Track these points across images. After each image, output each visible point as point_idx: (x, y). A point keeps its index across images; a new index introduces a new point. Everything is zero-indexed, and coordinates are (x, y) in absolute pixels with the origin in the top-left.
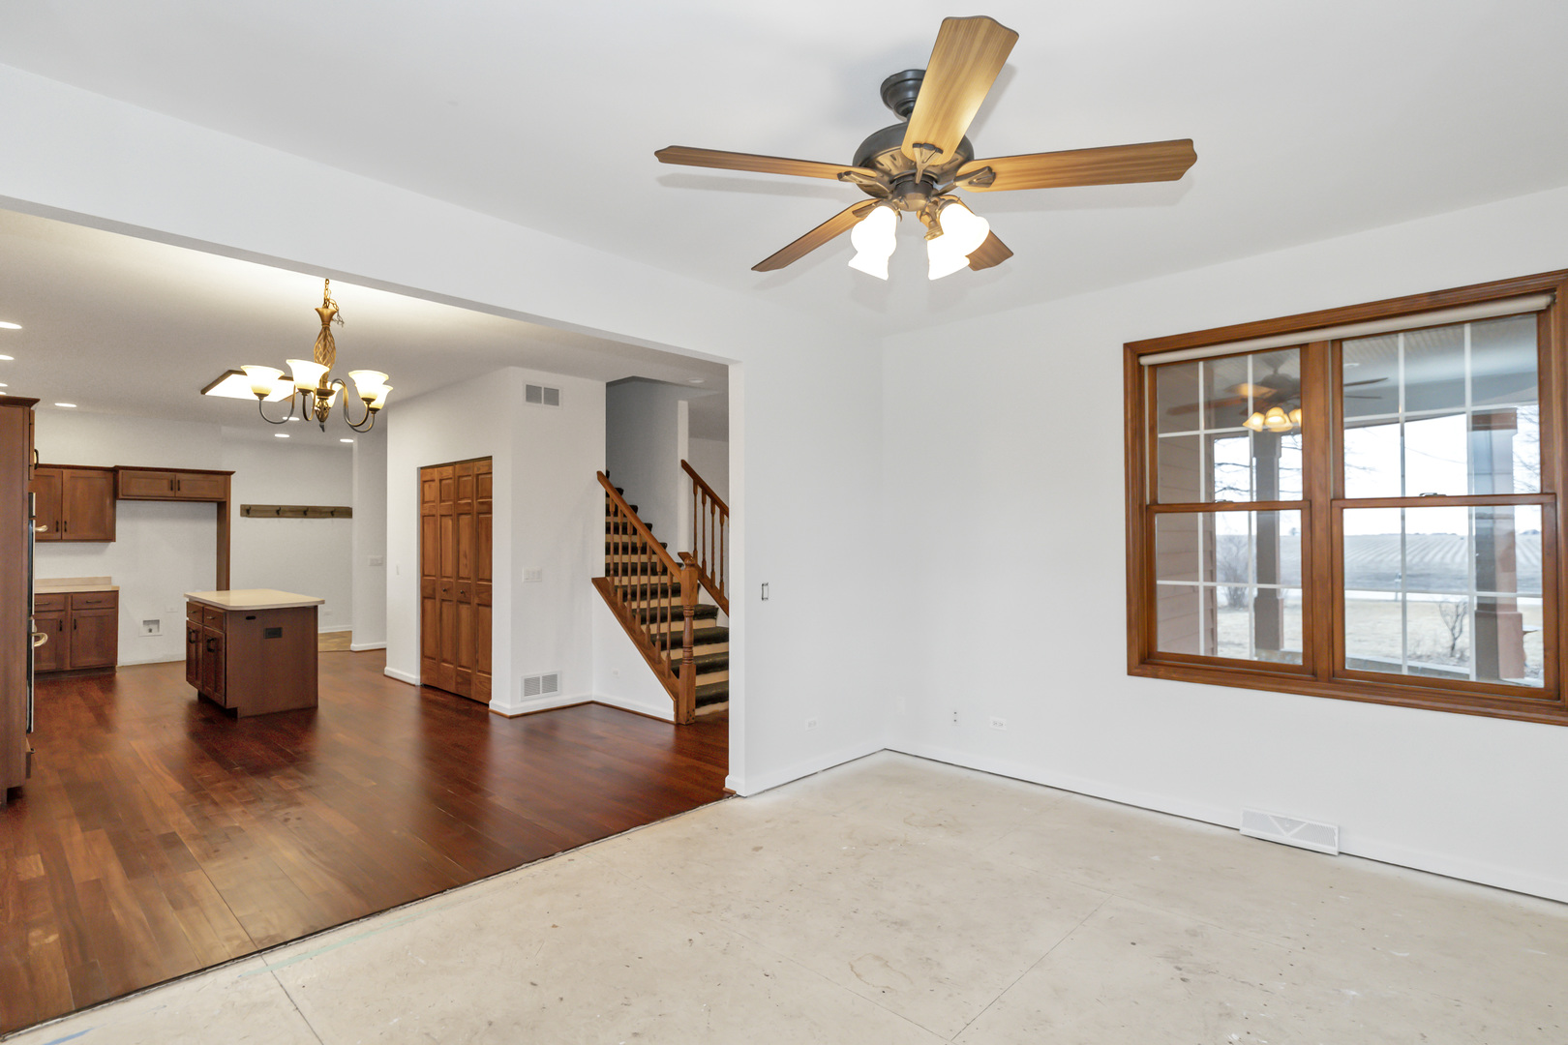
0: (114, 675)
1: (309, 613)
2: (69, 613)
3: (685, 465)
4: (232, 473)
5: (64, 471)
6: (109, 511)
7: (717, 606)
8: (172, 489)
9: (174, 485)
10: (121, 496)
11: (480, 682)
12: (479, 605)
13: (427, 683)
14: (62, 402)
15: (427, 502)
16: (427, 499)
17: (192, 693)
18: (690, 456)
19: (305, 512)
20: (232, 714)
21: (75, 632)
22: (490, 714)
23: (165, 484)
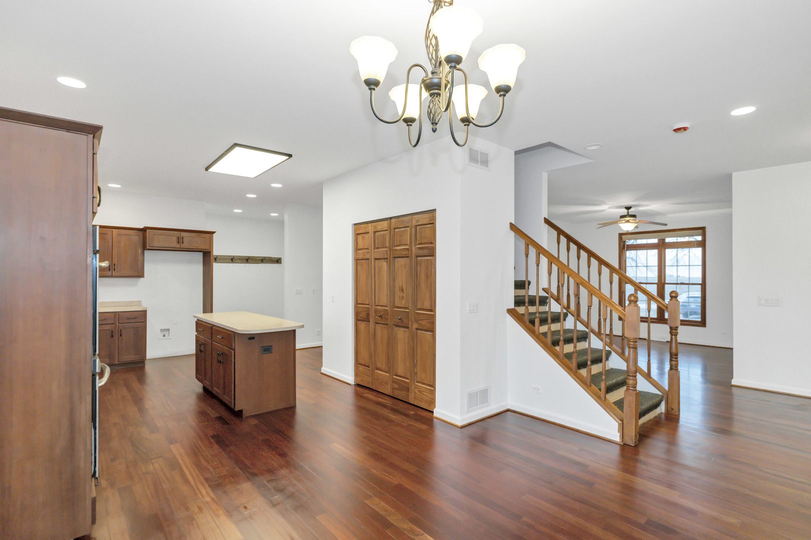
0: (143, 367)
1: (290, 335)
2: (117, 325)
3: (547, 221)
4: (214, 232)
5: (113, 230)
6: (140, 257)
7: (587, 330)
8: (178, 243)
9: (180, 240)
10: (148, 248)
11: (420, 391)
12: (417, 329)
13: (358, 383)
14: (114, 183)
15: (360, 249)
16: (360, 246)
17: (198, 387)
18: (548, 215)
19: (247, 260)
20: (239, 414)
21: (120, 338)
22: (435, 420)
23: (175, 239)
